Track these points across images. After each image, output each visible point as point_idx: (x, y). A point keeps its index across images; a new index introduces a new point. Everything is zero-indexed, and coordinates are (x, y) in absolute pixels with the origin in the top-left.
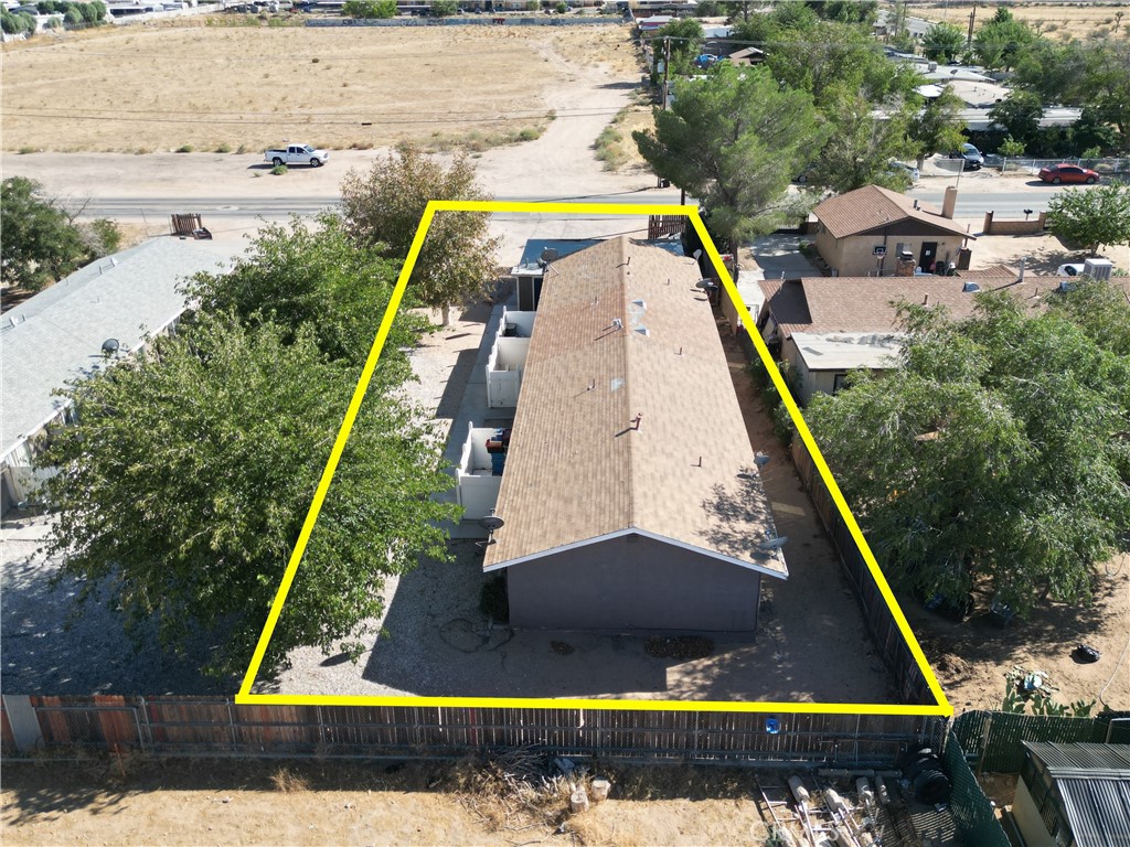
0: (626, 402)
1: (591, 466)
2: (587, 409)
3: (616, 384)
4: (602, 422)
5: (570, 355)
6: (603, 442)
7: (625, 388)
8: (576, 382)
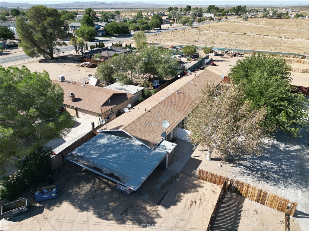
0: (193, 79)
1: (206, 77)
2: (199, 83)
3: (191, 83)
4: (199, 80)
5: (191, 95)
6: (201, 78)
7: (191, 81)
8: (196, 89)
